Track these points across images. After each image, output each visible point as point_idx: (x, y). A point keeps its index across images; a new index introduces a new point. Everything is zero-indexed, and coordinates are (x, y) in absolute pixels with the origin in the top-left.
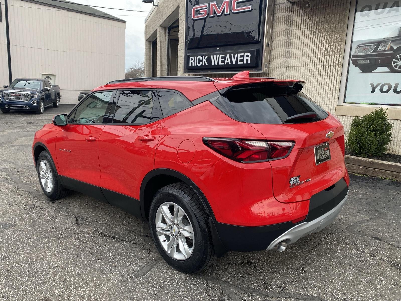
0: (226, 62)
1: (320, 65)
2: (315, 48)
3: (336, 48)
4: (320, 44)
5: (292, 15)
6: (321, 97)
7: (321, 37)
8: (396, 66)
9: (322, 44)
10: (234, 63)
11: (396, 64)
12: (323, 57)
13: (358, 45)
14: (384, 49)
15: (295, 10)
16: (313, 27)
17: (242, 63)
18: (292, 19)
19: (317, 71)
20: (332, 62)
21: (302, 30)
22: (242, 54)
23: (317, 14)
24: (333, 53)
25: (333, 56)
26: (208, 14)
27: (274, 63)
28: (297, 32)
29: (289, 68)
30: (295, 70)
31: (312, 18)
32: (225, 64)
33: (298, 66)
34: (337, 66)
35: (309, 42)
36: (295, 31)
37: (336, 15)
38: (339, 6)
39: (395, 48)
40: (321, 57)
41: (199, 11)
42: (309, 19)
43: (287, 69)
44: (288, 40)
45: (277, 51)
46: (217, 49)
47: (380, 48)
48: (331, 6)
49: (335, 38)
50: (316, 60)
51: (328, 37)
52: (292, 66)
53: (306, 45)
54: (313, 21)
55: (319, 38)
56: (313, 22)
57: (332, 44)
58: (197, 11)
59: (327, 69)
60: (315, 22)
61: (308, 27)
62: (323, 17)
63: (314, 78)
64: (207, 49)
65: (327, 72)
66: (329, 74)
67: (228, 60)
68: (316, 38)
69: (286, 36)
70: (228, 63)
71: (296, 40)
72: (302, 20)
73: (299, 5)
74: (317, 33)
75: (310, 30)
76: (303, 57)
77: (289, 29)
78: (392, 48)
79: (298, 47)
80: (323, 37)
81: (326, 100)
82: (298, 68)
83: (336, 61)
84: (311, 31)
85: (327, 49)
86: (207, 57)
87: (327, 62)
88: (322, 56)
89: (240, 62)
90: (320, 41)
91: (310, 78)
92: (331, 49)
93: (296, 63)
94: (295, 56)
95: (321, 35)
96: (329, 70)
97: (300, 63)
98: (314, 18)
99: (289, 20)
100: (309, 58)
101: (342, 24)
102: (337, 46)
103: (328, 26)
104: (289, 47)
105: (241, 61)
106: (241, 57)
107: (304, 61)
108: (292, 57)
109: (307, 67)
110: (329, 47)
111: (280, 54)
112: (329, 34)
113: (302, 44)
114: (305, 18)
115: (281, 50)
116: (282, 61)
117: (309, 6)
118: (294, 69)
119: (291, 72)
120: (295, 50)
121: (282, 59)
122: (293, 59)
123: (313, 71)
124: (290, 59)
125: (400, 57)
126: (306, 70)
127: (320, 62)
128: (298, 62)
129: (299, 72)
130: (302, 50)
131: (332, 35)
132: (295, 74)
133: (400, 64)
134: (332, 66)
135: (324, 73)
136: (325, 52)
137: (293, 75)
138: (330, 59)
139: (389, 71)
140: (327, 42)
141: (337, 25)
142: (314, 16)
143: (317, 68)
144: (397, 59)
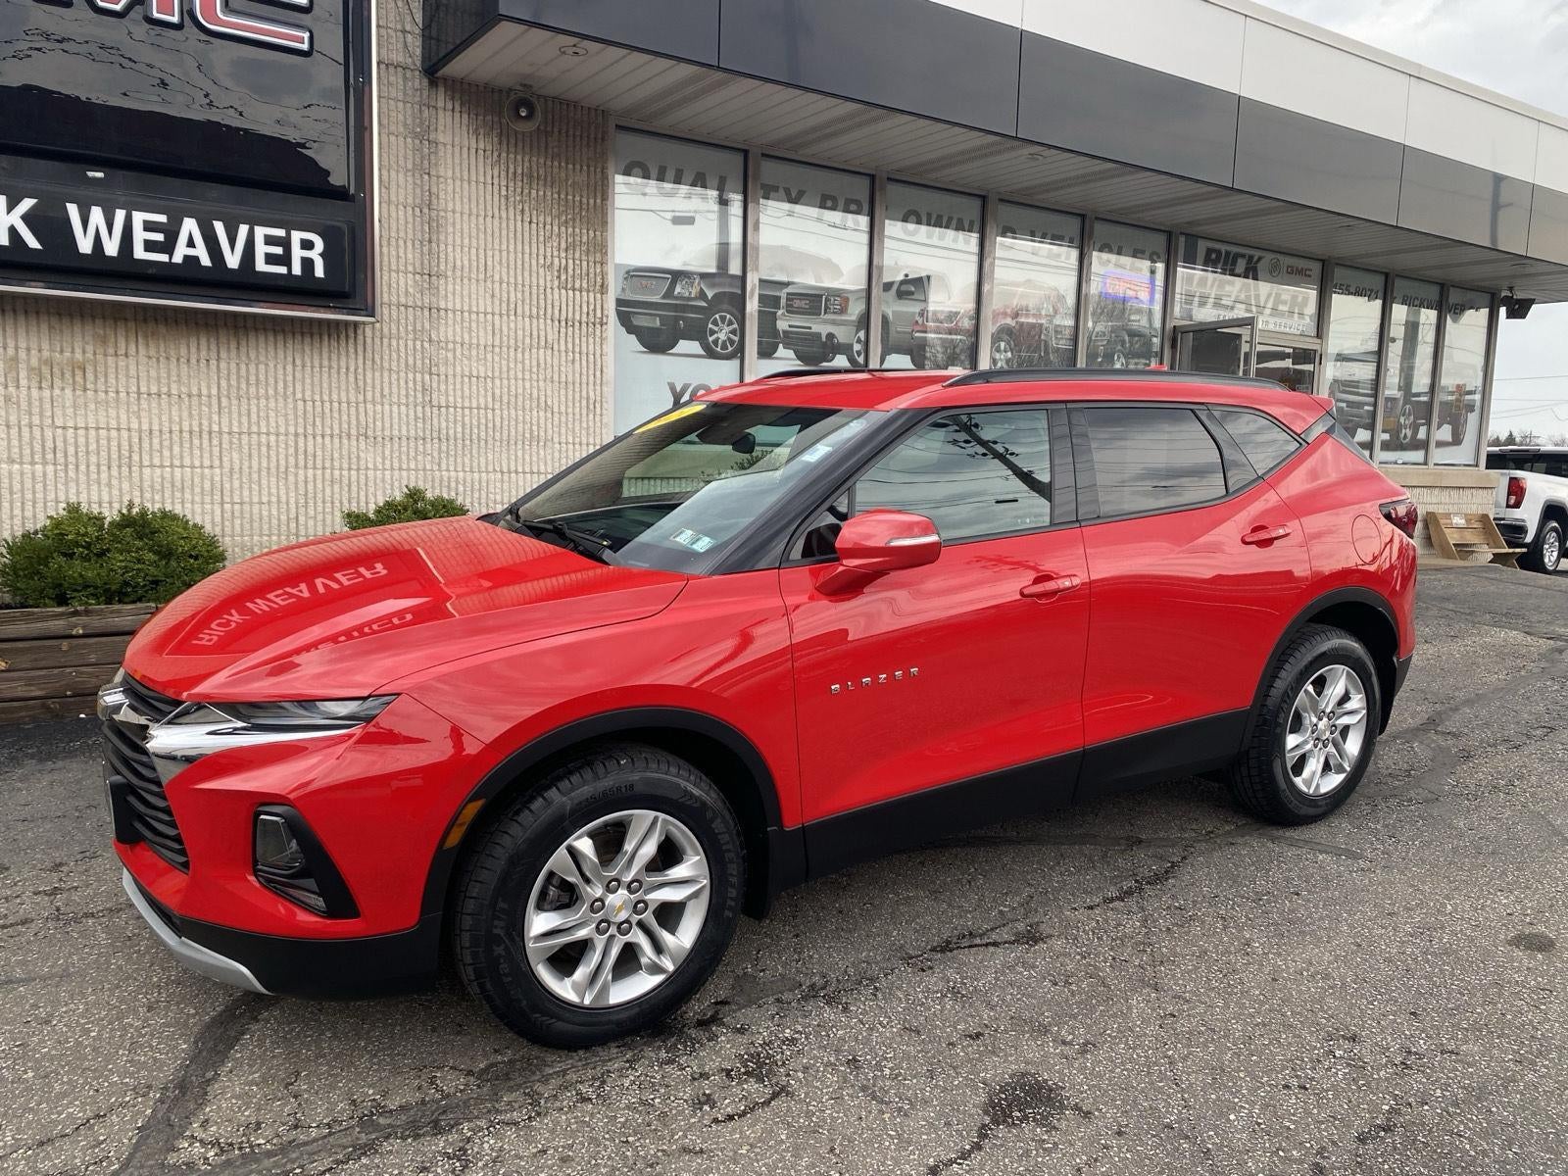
1: (549, 316)
2: (527, 257)
3: (592, 270)
4: (541, 246)
5: (433, 119)
6: (563, 419)
7: (541, 225)
8: (716, 342)
9: (549, 250)
10: (233, 261)
11: (715, 336)
12: (557, 291)
13: (626, 269)
14: (687, 294)
15: (441, 104)
16: (511, 184)
17: (283, 270)
18: (433, 136)
19: (542, 333)
20: (585, 310)
21: (473, 184)
22: (281, 233)
23: (520, 145)
24: (585, 285)
25: (585, 294)
29: (442, 313)
31: (504, 155)
32: (178, 258)
33: (474, 309)
34: (598, 326)
35: (504, 232)
36: (450, 181)
37: (578, 167)
38: (585, 143)
39: (710, 294)
40: (549, 291)
42: (496, 154)
43: (434, 316)
44: (426, 211)
46: (90, 174)
47: (678, 289)
48: (560, 132)
49: (585, 239)
50: (535, 297)
51: (563, 229)
52: (450, 307)
53: (497, 241)
54: (512, 166)
56: (511, 170)
57: (577, 255)
59: (570, 333)
60: (519, 171)
62: (542, 161)
63: (534, 356)
65: (570, 340)
66: (577, 349)
67: (191, 244)
68: (526, 224)
69: (418, 191)
70: (191, 260)
71: (458, 215)
72: (473, 151)
74: (527, 209)
75: (503, 192)
76: (489, 280)
77: (424, 168)
78: (702, 295)
79: (466, 241)
80: (548, 227)
81: (577, 428)
82: (474, 316)
83: (595, 310)
84: (507, 197)
85: (566, 268)
87: (570, 309)
88: (552, 289)
89: (268, 262)
90: (541, 239)
91: (520, 355)
92: (578, 271)
93: (466, 299)
94: (458, 273)
95: (541, 219)
96: (577, 336)
97: (481, 302)
98: (512, 156)
99: (423, 136)
100: (512, 289)
101: (599, 201)
102: (592, 264)
103: (558, 193)
104: (434, 238)
105: (270, 259)
106: (270, 240)
107: (493, 296)
108: (449, 273)
109: (505, 318)
110: (571, 262)
111: (398, 257)
112: (566, 222)
113: (482, 236)
114: (481, 146)
115: (401, 243)
116: (410, 282)
117: (530, 116)
118: (458, 318)
119: (449, 330)
120: (458, 249)
121: (410, 276)
122: (454, 284)
123: (528, 333)
124: (442, 282)
125: (723, 319)
126: (505, 329)
127: (549, 307)
128: (474, 296)
129: (482, 334)
130: (482, 256)
131: (574, 228)
132: (466, 336)
133: (722, 336)
134: (584, 325)
135: (562, 342)
136: (559, 277)
137: (459, 339)
138: (578, 302)
139: (703, 353)
140: (563, 245)
141: (585, 200)
142: (512, 149)
143: (542, 327)
144: (715, 323)
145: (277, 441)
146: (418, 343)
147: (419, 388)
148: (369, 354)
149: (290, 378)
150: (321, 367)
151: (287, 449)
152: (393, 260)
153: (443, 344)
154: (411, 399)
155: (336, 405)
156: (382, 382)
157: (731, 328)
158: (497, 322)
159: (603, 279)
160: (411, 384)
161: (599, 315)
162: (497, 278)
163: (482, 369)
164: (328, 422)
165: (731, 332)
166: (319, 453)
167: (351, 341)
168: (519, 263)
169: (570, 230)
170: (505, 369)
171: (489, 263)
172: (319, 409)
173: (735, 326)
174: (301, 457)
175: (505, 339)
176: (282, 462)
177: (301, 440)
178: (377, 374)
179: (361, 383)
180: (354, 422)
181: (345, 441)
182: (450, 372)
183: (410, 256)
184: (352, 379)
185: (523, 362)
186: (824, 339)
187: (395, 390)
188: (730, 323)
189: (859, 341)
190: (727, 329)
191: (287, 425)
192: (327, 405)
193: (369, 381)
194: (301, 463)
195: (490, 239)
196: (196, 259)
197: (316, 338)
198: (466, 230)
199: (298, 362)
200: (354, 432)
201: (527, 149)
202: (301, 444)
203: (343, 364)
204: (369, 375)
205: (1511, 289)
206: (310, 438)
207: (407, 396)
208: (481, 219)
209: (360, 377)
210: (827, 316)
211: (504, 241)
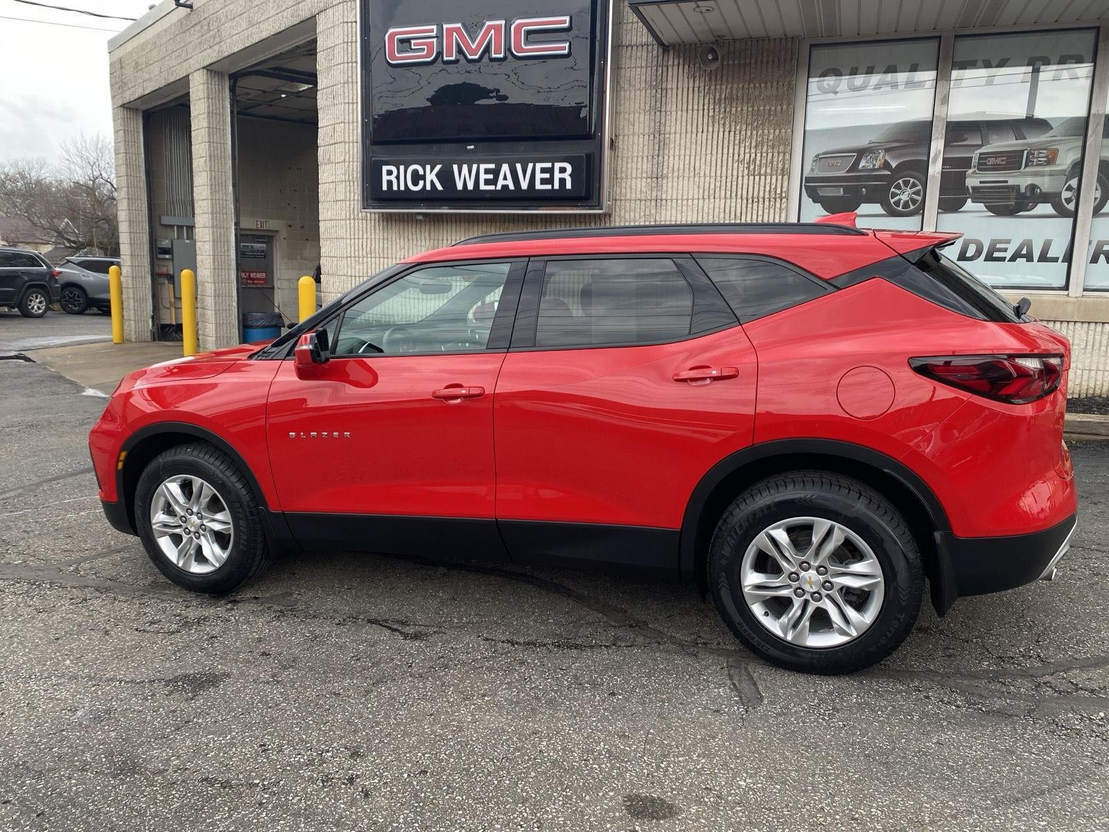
0: (501, 182)
1: (739, 196)
2: (725, 156)
3: (775, 159)
4: (737, 147)
5: (665, 74)
7: (738, 132)
8: (897, 203)
9: (742, 149)
10: (524, 185)
11: (897, 198)
12: (746, 177)
13: (816, 153)
14: (871, 166)
15: (671, 63)
16: (717, 107)
17: (549, 187)
18: (664, 85)
19: (733, 209)
20: (767, 189)
21: (690, 112)
22: (549, 165)
23: (725, 78)
24: (769, 171)
25: (768, 177)
26: (440, 54)
27: (623, 190)
28: (679, 117)
29: (664, 202)
30: (679, 208)
31: (713, 87)
32: (499, 187)
33: (685, 197)
34: (778, 200)
35: (709, 142)
36: (674, 113)
37: (769, 84)
38: (776, 65)
39: (894, 164)
40: (740, 178)
41: (408, 41)
42: (707, 88)
43: (658, 204)
44: (657, 136)
45: (630, 161)
46: (468, 147)
47: (862, 164)
48: (756, 62)
49: (771, 137)
50: (729, 184)
51: (754, 132)
52: (669, 197)
53: (704, 149)
54: (717, 94)
55: (732, 134)
56: (717, 97)
57: (765, 149)
58: (402, 41)
59: (755, 207)
60: (723, 97)
61: (706, 107)
62: (741, 86)
64: (435, 147)
65: (755, 212)
67: (505, 178)
68: (727, 133)
69: (652, 123)
70: (505, 187)
71: (678, 135)
72: (691, 89)
73: (681, 54)
74: (727, 123)
75: (711, 114)
76: (697, 176)
77: (658, 108)
78: (886, 165)
79: (682, 152)
80: (743, 132)
82: (685, 202)
83: (776, 188)
84: (714, 117)
85: (755, 160)
86: (438, 167)
87: (756, 189)
88: (743, 176)
89: (542, 183)
90: (737, 142)
92: (764, 161)
93: (680, 191)
94: (676, 174)
95: (738, 128)
96: (761, 208)
97: (691, 191)
98: (718, 87)
99: (658, 87)
100: (713, 180)
101: (785, 107)
102: (776, 155)
103: (753, 106)
104: (661, 153)
105: (543, 181)
106: (543, 170)
107: (699, 187)
108: (670, 175)
109: (707, 201)
110: (759, 155)
111: (637, 169)
112: (757, 127)
113: (694, 146)
114: (697, 85)
115: (640, 159)
116: (644, 184)
117: (715, 59)
118: (674, 205)
119: (668, 213)
120: (677, 158)
121: (644, 180)
122: (673, 182)
123: (722, 210)
124: (665, 181)
125: (907, 182)
126: (706, 208)
127: (739, 190)
128: (686, 188)
129: (690, 213)
130: (692, 161)
131: (763, 130)
133: (904, 197)
134: (767, 201)
136: (748, 168)
138: (762, 184)
139: (885, 213)
140: (754, 144)
141: (773, 108)
142: (719, 82)
144: (898, 187)
152: (634, 171)
157: (914, 189)
158: (701, 205)
159: (784, 164)
161: (779, 191)
162: (702, 174)
165: (913, 193)
168: (719, 161)
169: (760, 132)
171: (697, 165)
173: (919, 187)
183: (645, 167)
186: (1023, 190)
188: (914, 185)
189: (1069, 188)
190: (909, 191)
195: (699, 148)
196: (507, 186)
198: (683, 144)
201: (730, 80)
208: (694, 135)
210: (1028, 169)
211: (709, 147)
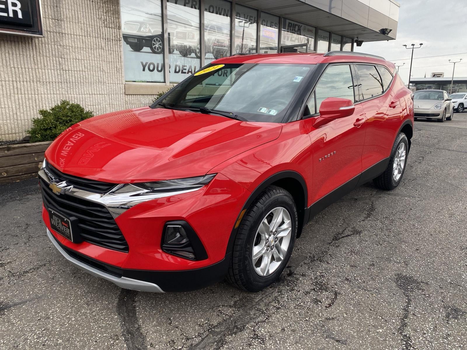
1: (102, 37)
2: (92, 14)
3: (115, 21)
4: (97, 11)
6: (109, 75)
7: (96, 3)
8: (155, 48)
9: (100, 12)
11: (155, 46)
12: (104, 28)
13: (125, 21)
14: (145, 31)
17: (5, 15)
19: (100, 43)
24: (113, 26)
25: (113, 29)
29: (64, 35)
30: (73, 39)
33: (75, 34)
34: (118, 41)
35: (84, 5)
39: (152, 31)
43: (61, 36)
47: (142, 29)
49: (112, 9)
50: (96, 30)
51: (104, 5)
52: (66, 32)
53: (81, 8)
57: (110, 15)
59: (109, 44)
63: (98, 52)
65: (109, 46)
66: (112, 50)
76: (80, 23)
78: (150, 31)
79: (70, 7)
80: (99, 4)
81: (114, 78)
83: (117, 35)
85: (106, 20)
87: (109, 35)
88: (102, 27)
90: (97, 8)
92: (110, 21)
93: (72, 30)
94: (68, 20)
97: (77, 31)
100: (88, 27)
102: (115, 18)
104: (58, 5)
105: (1, 10)
107: (81, 29)
108: (65, 20)
109: (86, 37)
112: (105, 2)
113: (76, 6)
116: (51, 22)
118: (70, 37)
119: (67, 41)
120: (67, 10)
121: (50, 20)
122: (67, 24)
123: (95, 43)
124: (63, 23)
125: (157, 40)
126: (87, 41)
127: (102, 34)
128: (75, 29)
129: (79, 43)
130: (76, 13)
131: (108, 4)
132: (73, 44)
133: (157, 46)
134: (114, 41)
135: (107, 47)
136: (104, 23)
137: (70, 45)
138: (111, 32)
139: (151, 52)
140: (105, 11)
143: (100, 41)
144: (154, 41)
145: (5, 84)
146: (56, 46)
147: (58, 63)
148: (38, 50)
149: (8, 59)
150: (20, 55)
151: (9, 87)
153: (65, 47)
154: (55, 68)
155: (27, 69)
156: (44, 61)
158: (84, 39)
159: (119, 24)
160: (55, 62)
161: (119, 37)
162: (82, 22)
163: (80, 56)
164: (25, 76)
165: (159, 44)
166: (22, 88)
167: (30, 45)
168: (90, 17)
170: (88, 56)
171: (79, 16)
172: (20, 71)
173: (161, 42)
174: (16, 90)
175: (87, 45)
176: (8, 92)
177: (15, 83)
178: (42, 58)
179: (36, 61)
180: (35, 76)
181: (32, 83)
182: (69, 57)
183: (50, 12)
184: (32, 60)
185: (94, 54)
186: (188, 48)
187: (49, 64)
188: (159, 41)
189: (198, 49)
191: (9, 77)
192: (24, 69)
193: (39, 60)
194: (16, 92)
195: (78, 7)
197: (17, 43)
198: (70, 3)
199: (10, 53)
200: (35, 80)
202: (15, 85)
203: (28, 54)
204: (39, 58)
205: (357, 38)
206: (18, 82)
207: (54, 66)
209: (35, 59)
210: (189, 40)
211: (84, 8)
